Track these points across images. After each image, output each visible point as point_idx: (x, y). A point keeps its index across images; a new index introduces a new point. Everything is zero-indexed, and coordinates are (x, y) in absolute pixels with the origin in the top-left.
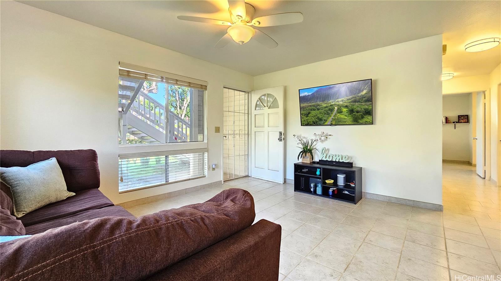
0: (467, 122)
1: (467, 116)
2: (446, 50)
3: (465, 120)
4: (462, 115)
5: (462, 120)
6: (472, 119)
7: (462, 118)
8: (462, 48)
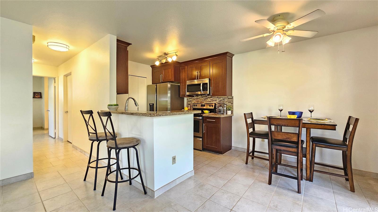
0: (40, 97)
1: (40, 93)
2: (35, 41)
3: (39, 96)
4: (37, 92)
5: (37, 96)
6: (44, 96)
7: (37, 94)
8: (45, 43)
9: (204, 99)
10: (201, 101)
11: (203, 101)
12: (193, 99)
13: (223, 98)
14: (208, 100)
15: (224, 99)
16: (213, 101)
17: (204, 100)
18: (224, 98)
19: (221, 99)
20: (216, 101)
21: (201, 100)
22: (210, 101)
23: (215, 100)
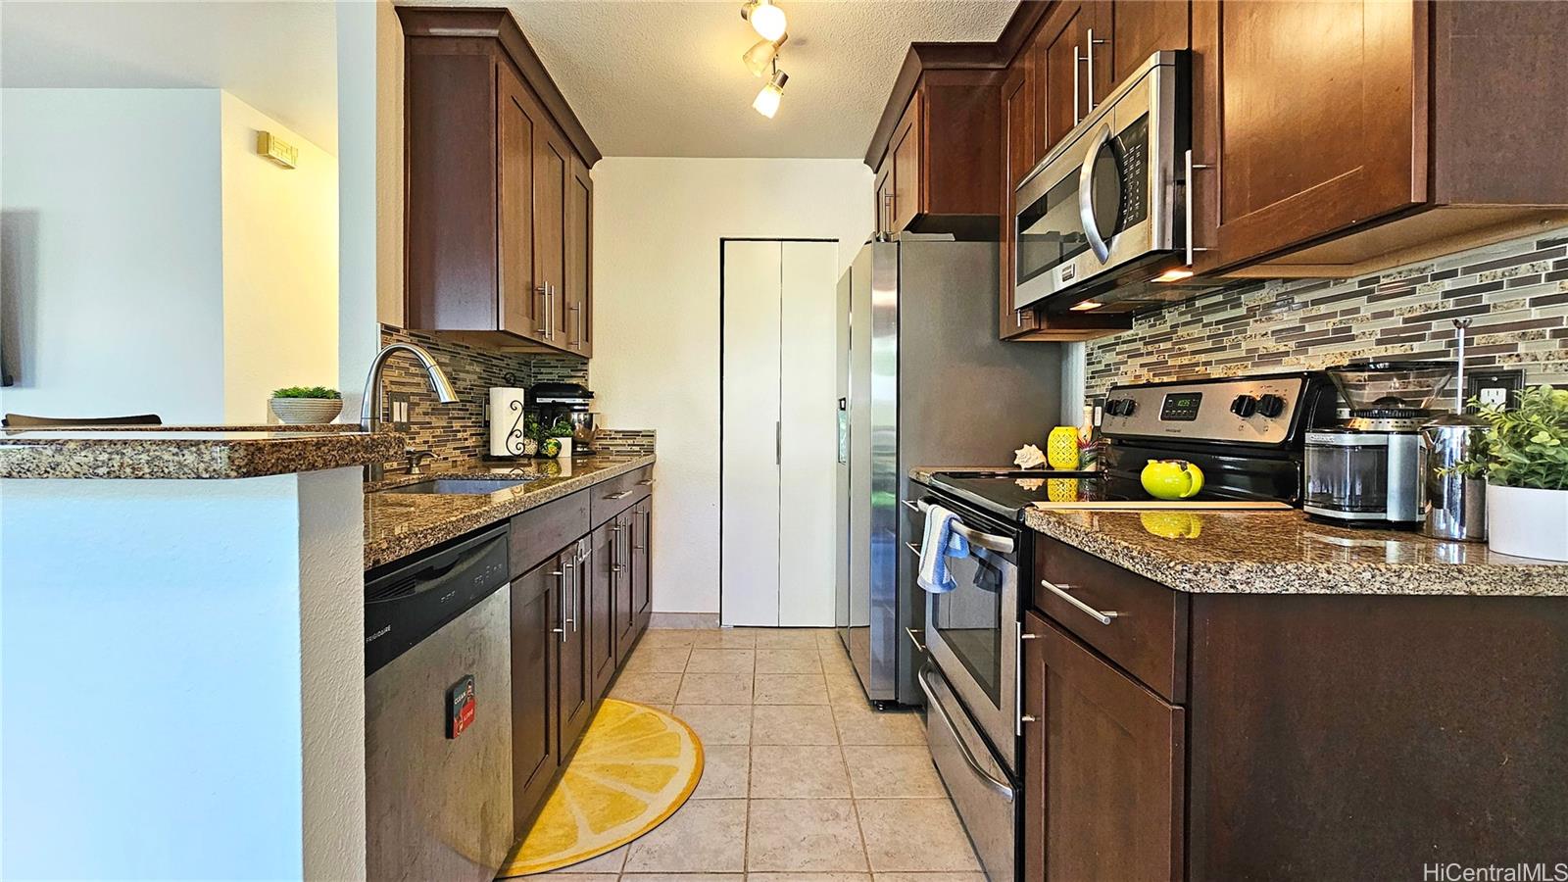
9: (1207, 332)
10: (1185, 360)
11: (1203, 358)
12: (1125, 347)
13: (1448, 284)
14: (1244, 346)
15: (1468, 302)
16: (1302, 348)
17: (1209, 344)
18: (1475, 280)
19: (1430, 296)
20: (1344, 335)
21: (1188, 348)
22: (1271, 345)
23: (1328, 325)
